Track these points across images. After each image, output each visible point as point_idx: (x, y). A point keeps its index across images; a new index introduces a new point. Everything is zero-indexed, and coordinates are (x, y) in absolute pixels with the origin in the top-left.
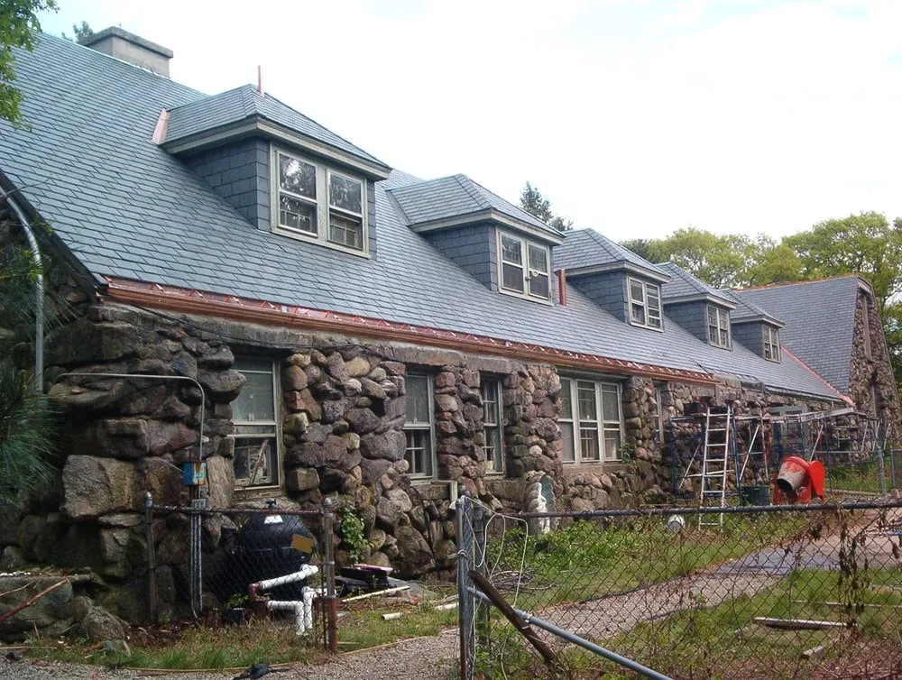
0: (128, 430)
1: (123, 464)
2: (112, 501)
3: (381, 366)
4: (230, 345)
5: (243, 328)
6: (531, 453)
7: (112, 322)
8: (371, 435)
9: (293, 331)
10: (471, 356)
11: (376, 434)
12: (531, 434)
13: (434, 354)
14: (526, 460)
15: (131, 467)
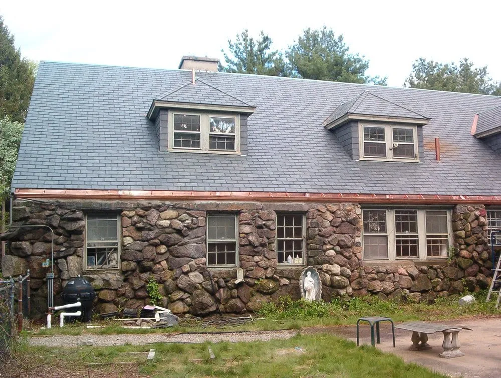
0: (18, 246)
1: (19, 258)
2: (14, 272)
3: (186, 213)
4: (82, 210)
5: (91, 202)
6: (326, 254)
7: (17, 206)
8: (176, 246)
9: (123, 201)
10: (266, 203)
11: (179, 245)
12: (325, 244)
13: (232, 205)
14: (318, 258)
15: (23, 259)
